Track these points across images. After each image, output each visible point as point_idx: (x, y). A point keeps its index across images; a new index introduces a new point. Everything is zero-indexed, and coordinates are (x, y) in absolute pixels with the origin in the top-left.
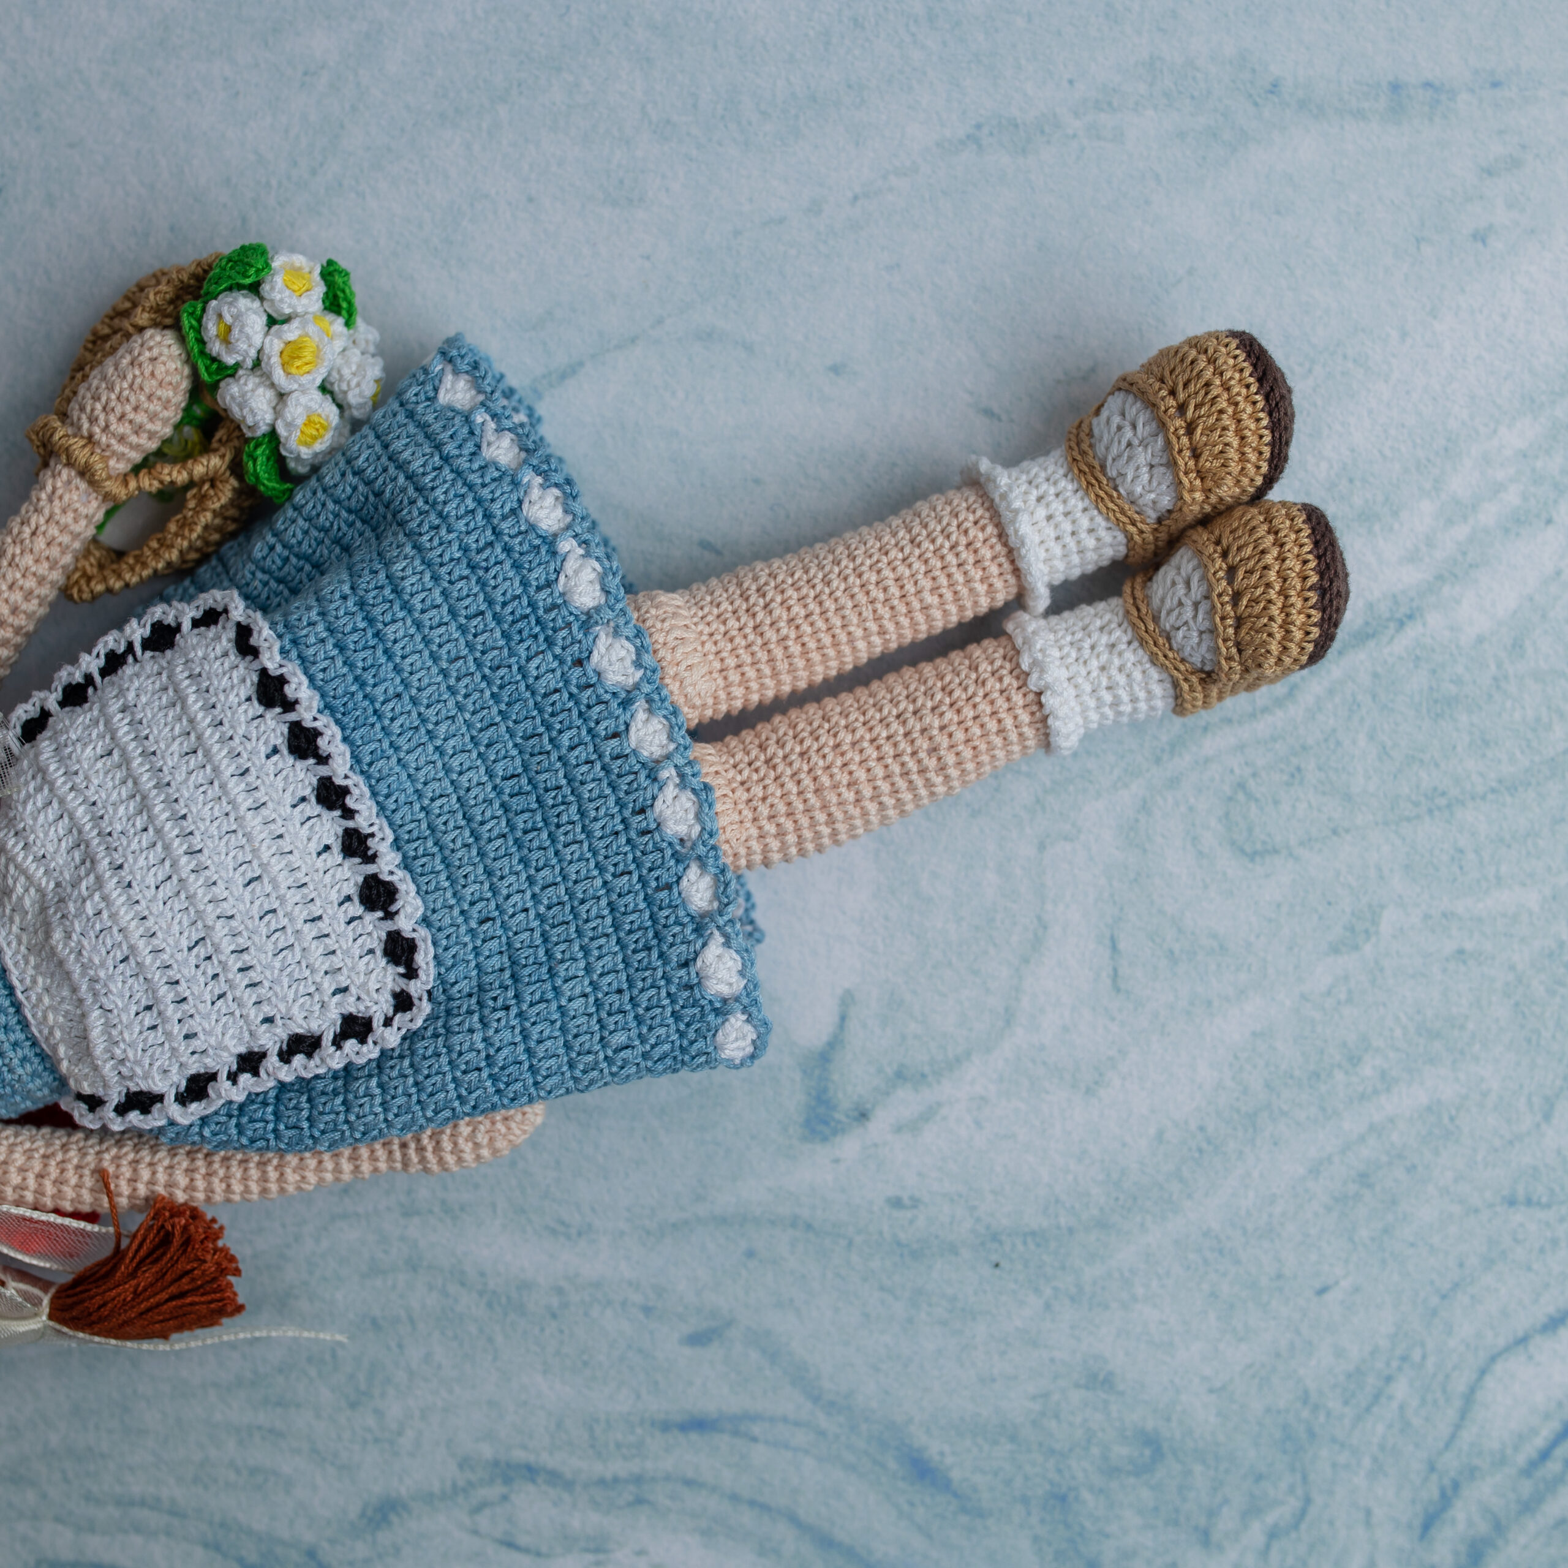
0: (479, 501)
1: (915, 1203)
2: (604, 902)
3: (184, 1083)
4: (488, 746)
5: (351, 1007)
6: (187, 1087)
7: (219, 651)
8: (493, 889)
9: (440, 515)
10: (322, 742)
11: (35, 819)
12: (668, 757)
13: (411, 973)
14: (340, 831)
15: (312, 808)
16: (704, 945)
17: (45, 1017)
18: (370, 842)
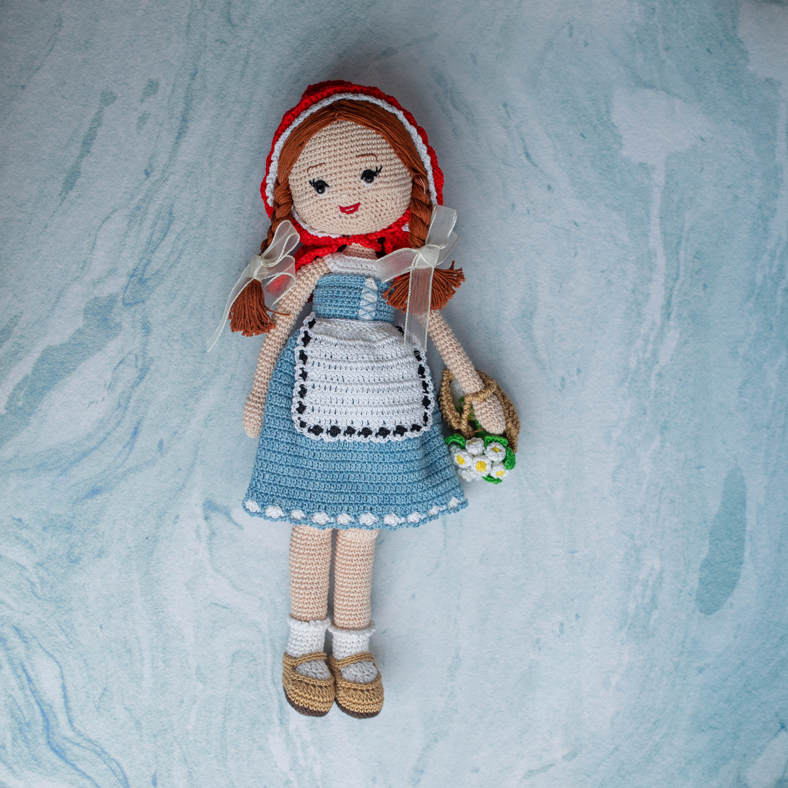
0: (424, 501)
2: (305, 488)
3: (306, 354)
4: (360, 475)
5: (308, 410)
6: (304, 354)
7: (416, 419)
8: (321, 461)
9: (425, 490)
10: (382, 437)
11: (394, 350)
12: (336, 522)
13: (309, 430)
14: (356, 429)
15: (365, 425)
16: (283, 511)
17: (340, 325)
18: (349, 435)
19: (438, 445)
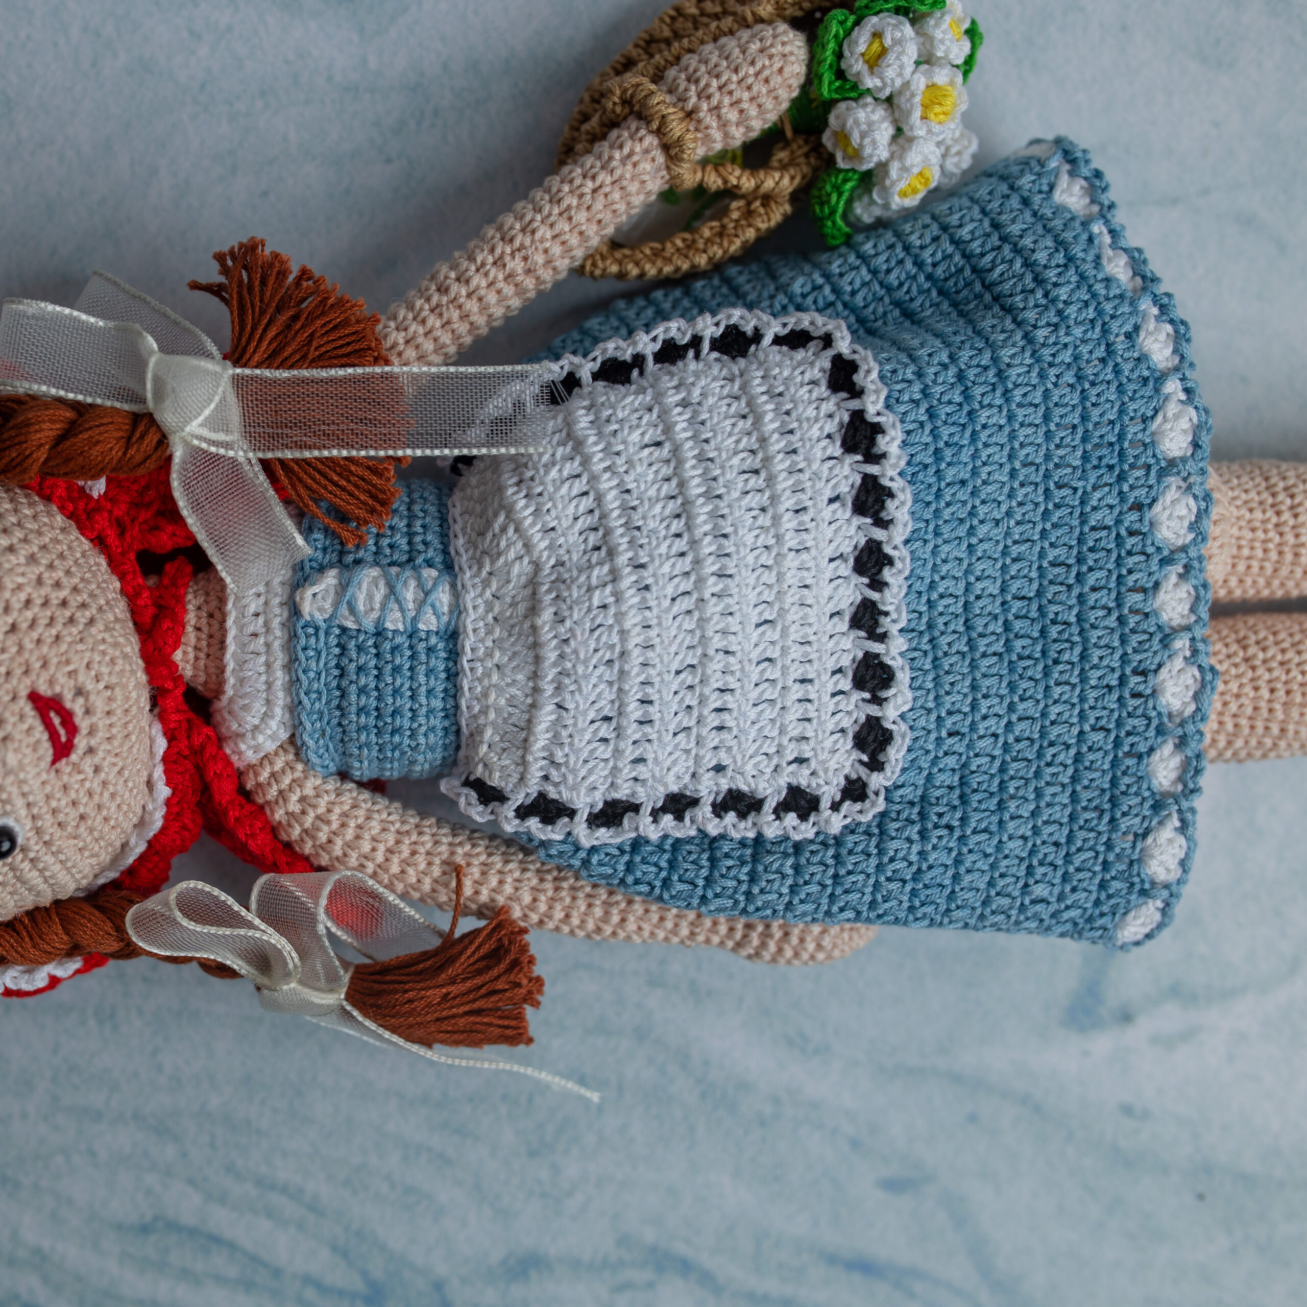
0: (1100, 312)
1: (1145, 1115)
2: (1073, 752)
3: (600, 805)
4: (1014, 560)
5: (803, 778)
6: (601, 811)
7: (807, 377)
8: (974, 706)
9: (1059, 313)
10: (890, 505)
11: (557, 489)
12: (1188, 628)
13: (875, 765)
14: (859, 598)
15: (846, 569)
16: (1160, 823)
17: (485, 695)
18: (883, 620)
19: (864, 271)
